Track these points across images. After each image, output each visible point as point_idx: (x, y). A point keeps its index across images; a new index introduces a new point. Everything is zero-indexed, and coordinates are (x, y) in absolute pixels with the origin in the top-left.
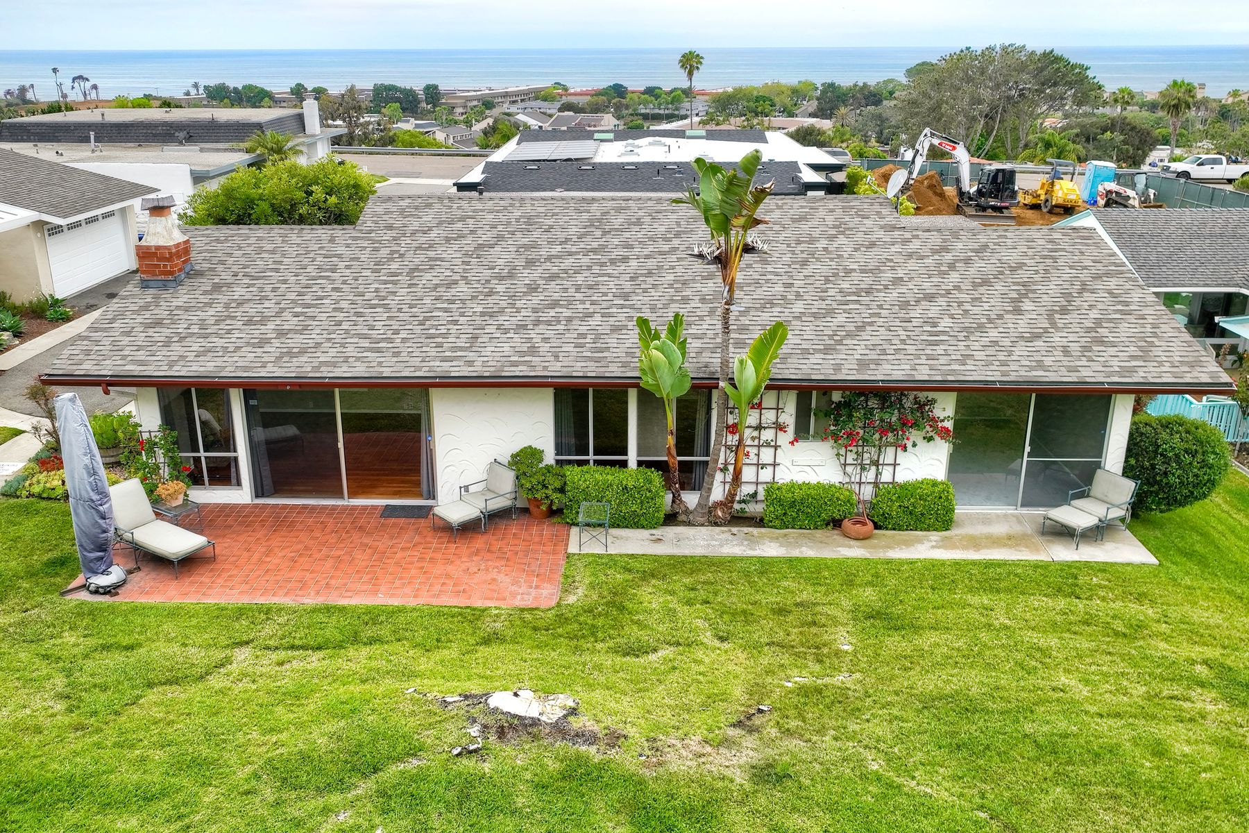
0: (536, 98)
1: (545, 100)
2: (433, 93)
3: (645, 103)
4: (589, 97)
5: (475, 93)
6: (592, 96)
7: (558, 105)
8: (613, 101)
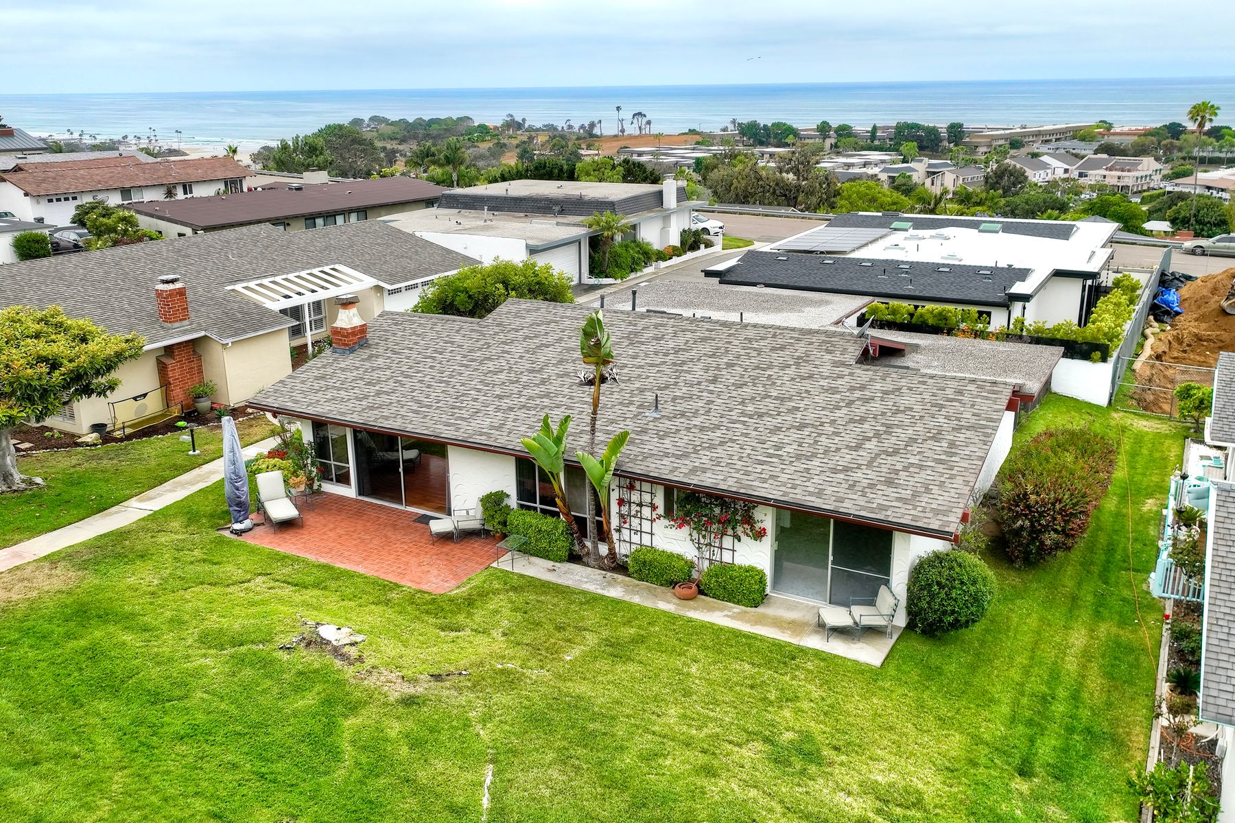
0: (1074, 138)
1: (1083, 139)
2: (956, 132)
3: (1203, 146)
4: (1136, 138)
5: (1002, 132)
6: (1140, 135)
7: (1095, 145)
8: (1164, 142)
